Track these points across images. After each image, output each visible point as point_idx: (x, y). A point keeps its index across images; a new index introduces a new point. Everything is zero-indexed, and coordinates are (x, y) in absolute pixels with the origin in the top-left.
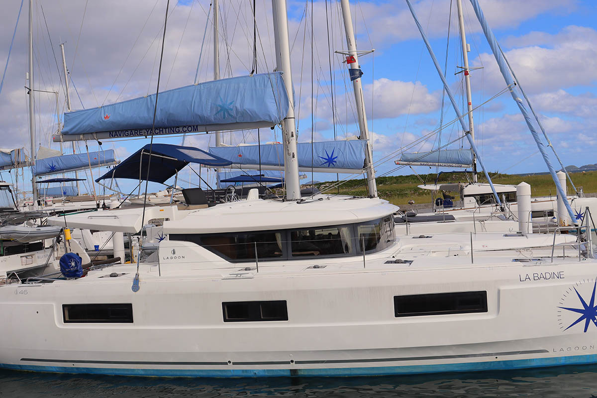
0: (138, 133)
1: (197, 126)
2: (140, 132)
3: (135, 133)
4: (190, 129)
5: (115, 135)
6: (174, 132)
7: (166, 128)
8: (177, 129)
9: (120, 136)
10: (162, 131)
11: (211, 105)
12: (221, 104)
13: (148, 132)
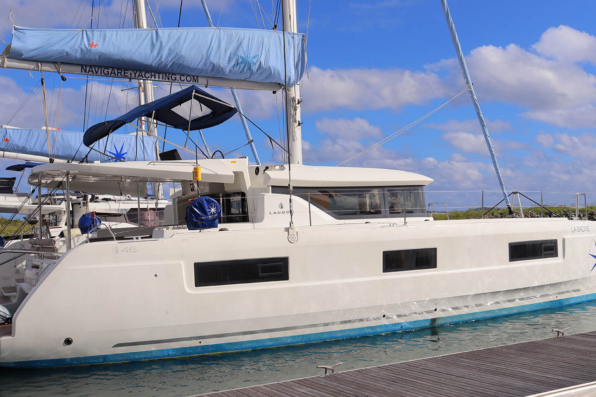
0: (123, 74)
1: (197, 77)
2: (125, 73)
3: (118, 72)
4: (189, 79)
5: (89, 71)
6: (169, 79)
7: (159, 73)
8: (173, 76)
9: (97, 73)
10: (155, 76)
11: (230, 55)
12: (243, 56)
13: (135, 74)
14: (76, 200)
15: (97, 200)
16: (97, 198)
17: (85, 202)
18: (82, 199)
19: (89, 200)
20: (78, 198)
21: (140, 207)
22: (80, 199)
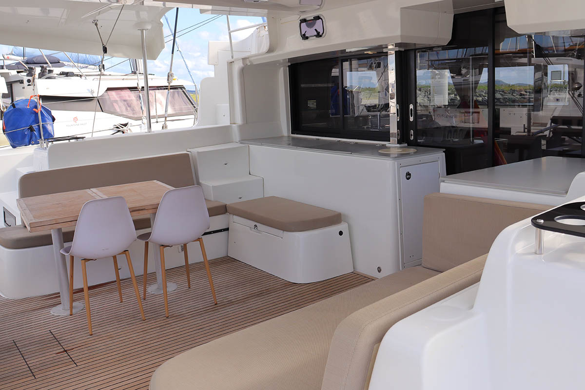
14: (14, 76)
15: (51, 75)
16: (50, 71)
17: (30, 78)
18: (25, 74)
19: (37, 76)
20: (18, 72)
21: (149, 85)
22: (22, 74)
